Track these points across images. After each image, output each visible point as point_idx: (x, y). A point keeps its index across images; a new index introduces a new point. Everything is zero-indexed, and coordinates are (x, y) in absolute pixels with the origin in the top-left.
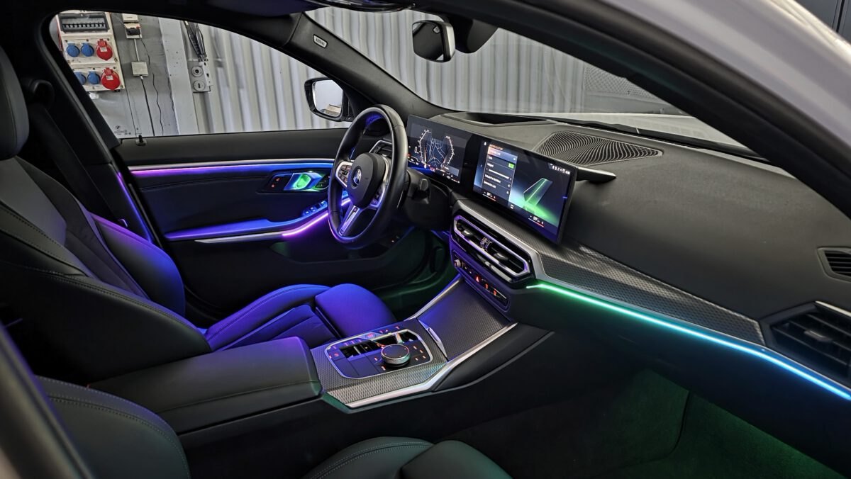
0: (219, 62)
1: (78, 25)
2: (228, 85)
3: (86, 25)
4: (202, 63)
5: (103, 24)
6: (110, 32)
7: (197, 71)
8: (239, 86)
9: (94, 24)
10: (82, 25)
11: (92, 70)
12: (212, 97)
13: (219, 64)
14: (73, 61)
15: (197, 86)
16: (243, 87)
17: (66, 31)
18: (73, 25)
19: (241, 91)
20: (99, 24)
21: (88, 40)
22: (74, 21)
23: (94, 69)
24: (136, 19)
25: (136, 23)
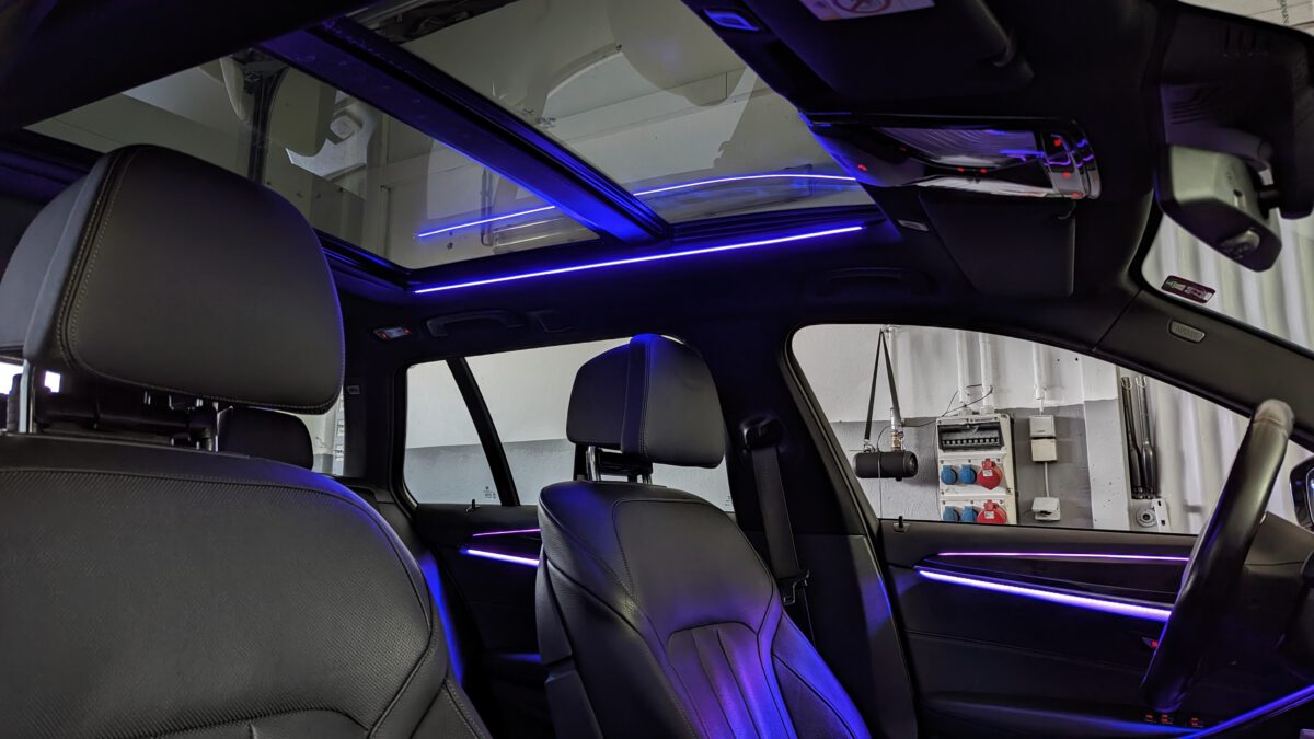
1: (962, 440)
3: (973, 440)
5: (996, 439)
6: (1006, 450)
9: (984, 439)
10: (967, 440)
11: (969, 505)
14: (947, 490)
17: (945, 449)
18: (956, 441)
20: (990, 439)
21: (970, 461)
22: (959, 436)
23: (972, 502)
24: (1051, 432)
25: (1050, 438)
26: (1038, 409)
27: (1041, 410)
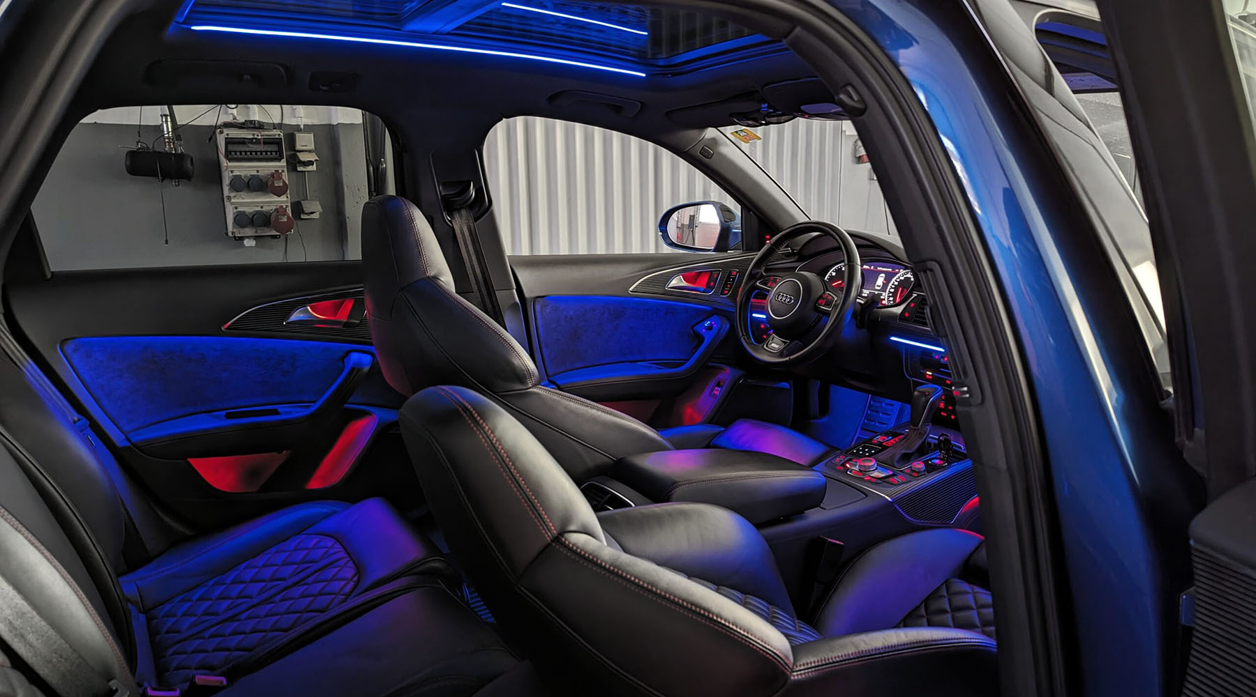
5: (276, 152)
6: (283, 163)
11: (259, 209)
17: (230, 160)
18: (241, 152)
20: (271, 152)
21: (258, 171)
22: (243, 148)
23: (262, 207)
24: (312, 147)
25: (310, 151)
26: (299, 125)
27: (302, 127)
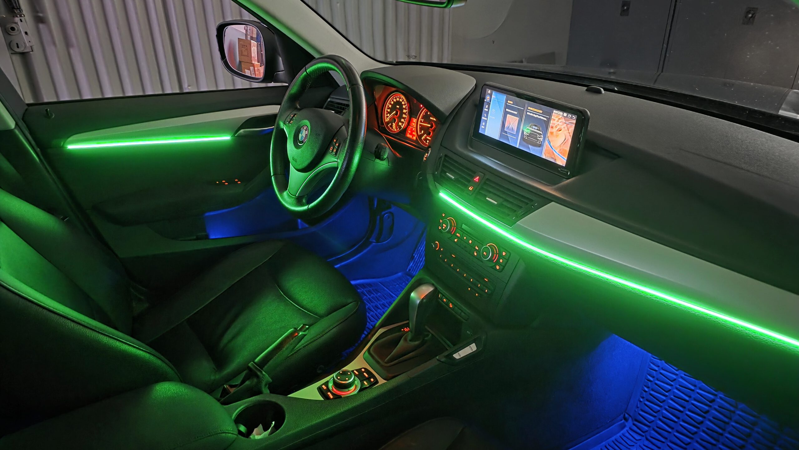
0: (39, 17)
2: (54, 44)
4: (17, 19)
7: (13, 29)
8: (68, 44)
12: (37, 58)
13: (39, 20)
15: (16, 45)
16: (72, 46)
19: (72, 51)
